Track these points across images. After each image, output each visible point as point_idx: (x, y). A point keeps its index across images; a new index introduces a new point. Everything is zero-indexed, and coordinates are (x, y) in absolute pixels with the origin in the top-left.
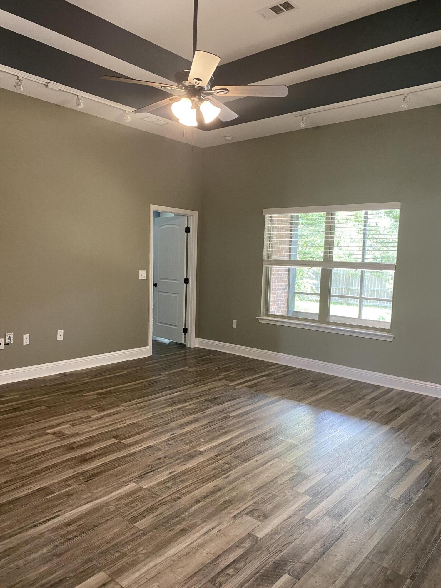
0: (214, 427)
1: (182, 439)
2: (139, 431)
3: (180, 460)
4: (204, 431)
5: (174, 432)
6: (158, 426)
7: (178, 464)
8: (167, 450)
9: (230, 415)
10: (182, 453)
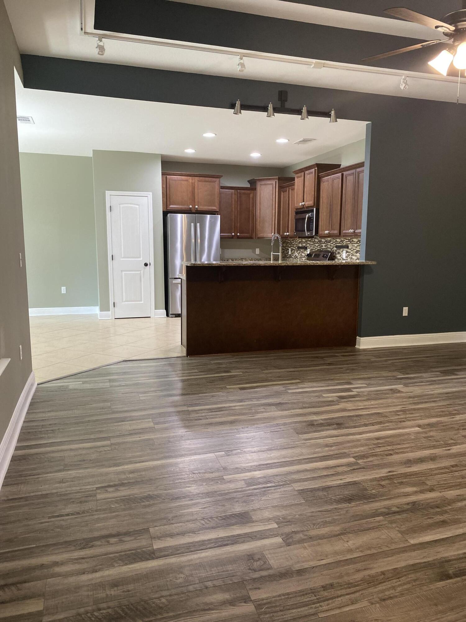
0: (389, 448)
4: (404, 446)
5: (446, 452)
8: (457, 435)
9: (353, 460)
10: (439, 430)
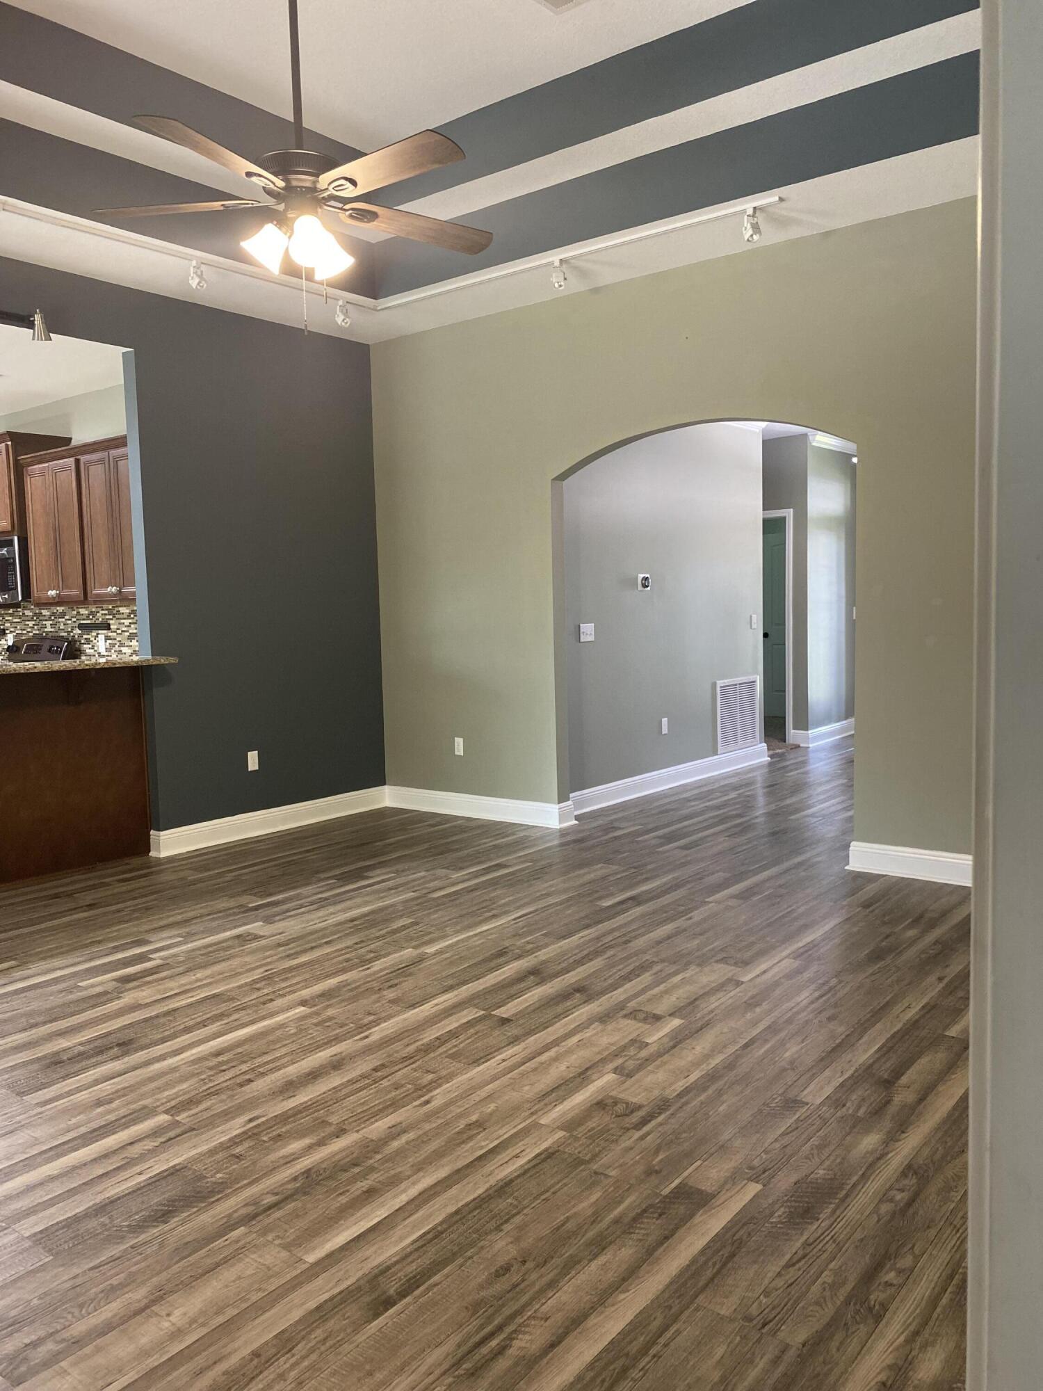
1: (341, 1027)
2: (454, 1042)
3: (349, 987)
4: (277, 1054)
5: (362, 1043)
6: (405, 1059)
7: (355, 981)
8: (378, 1002)
9: (165, 1117)
10: (344, 1000)
